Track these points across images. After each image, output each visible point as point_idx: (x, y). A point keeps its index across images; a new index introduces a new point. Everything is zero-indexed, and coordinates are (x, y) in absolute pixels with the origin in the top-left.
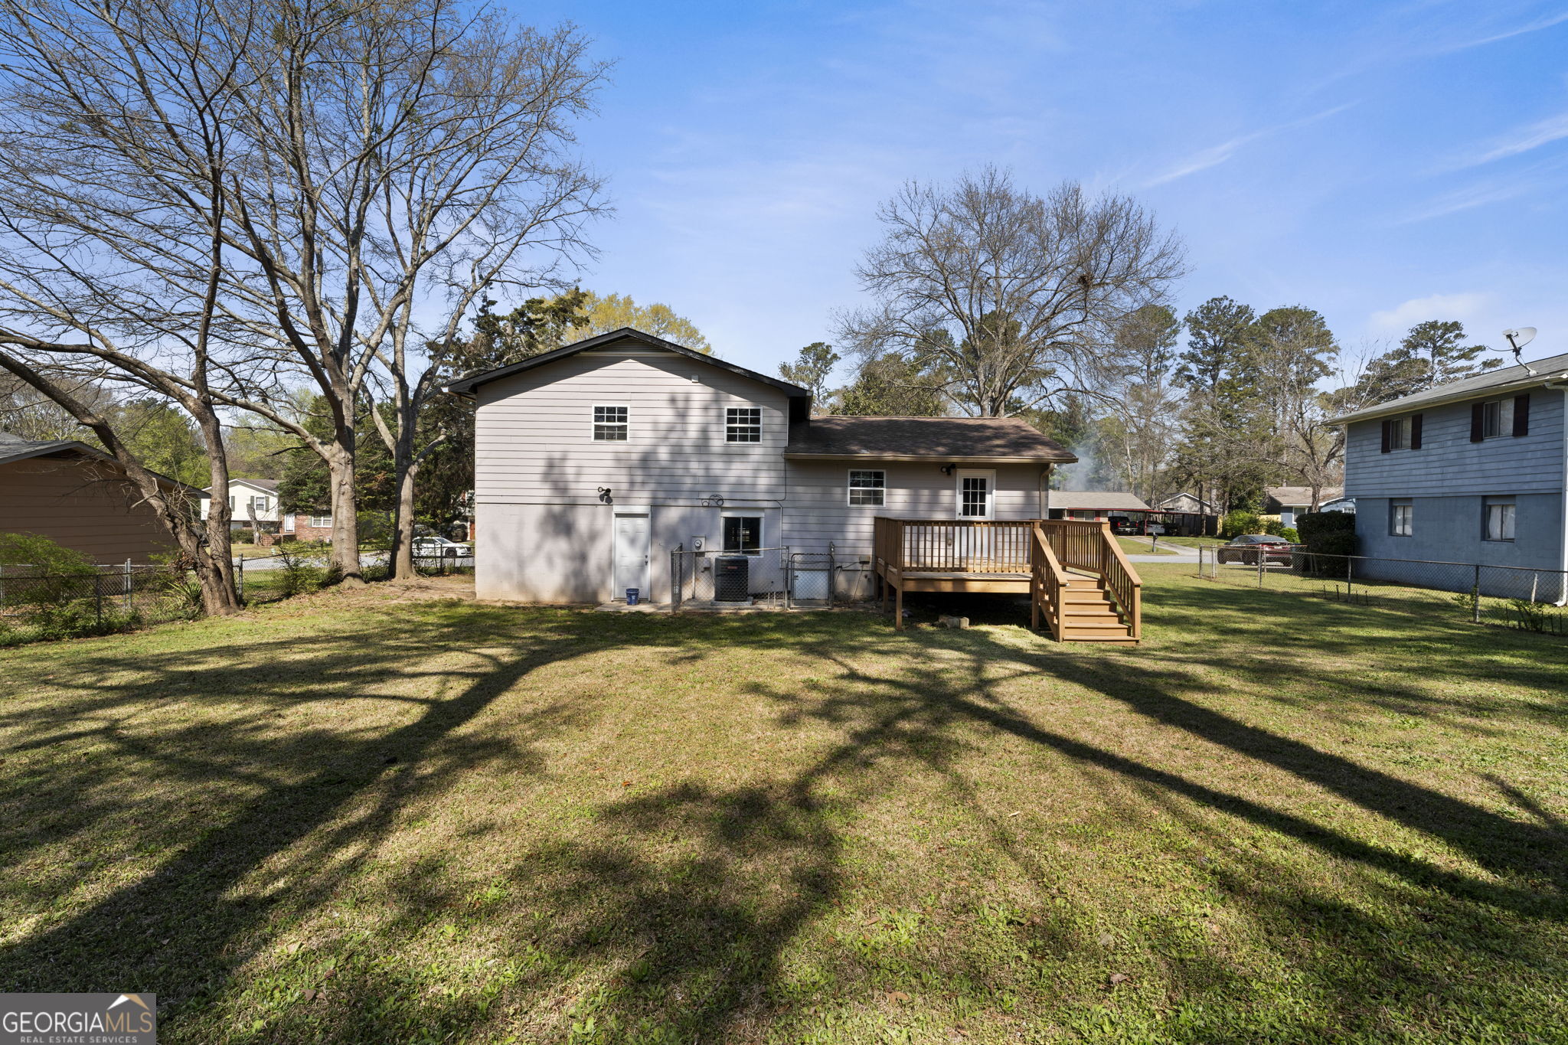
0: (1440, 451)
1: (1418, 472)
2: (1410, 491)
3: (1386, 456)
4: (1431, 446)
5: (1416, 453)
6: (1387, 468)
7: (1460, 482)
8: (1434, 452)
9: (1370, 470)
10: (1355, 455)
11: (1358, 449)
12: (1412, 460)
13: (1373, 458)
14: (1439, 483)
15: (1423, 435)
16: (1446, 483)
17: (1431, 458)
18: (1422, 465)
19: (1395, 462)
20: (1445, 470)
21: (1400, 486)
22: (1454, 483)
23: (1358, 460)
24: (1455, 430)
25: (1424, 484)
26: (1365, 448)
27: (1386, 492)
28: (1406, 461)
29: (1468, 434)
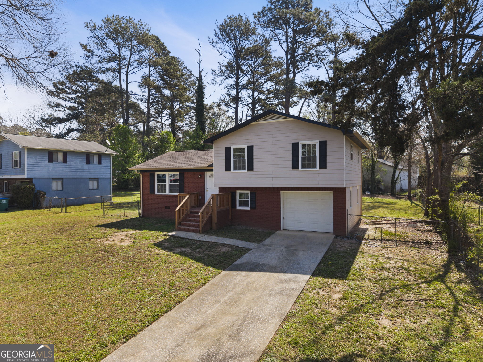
0: (75, 165)
1: (66, 170)
2: (63, 176)
3: (51, 164)
4: (71, 163)
5: (65, 164)
6: (51, 168)
7: (82, 174)
8: (73, 165)
9: (42, 168)
10: (32, 161)
11: (34, 159)
12: (63, 166)
13: (43, 164)
14: (75, 174)
15: (68, 159)
16: (77, 174)
17: (71, 167)
18: (68, 168)
19: (55, 166)
20: (77, 170)
21: (58, 174)
22: (80, 174)
23: (34, 163)
24: (80, 159)
25: (69, 174)
26: (38, 159)
27: (51, 176)
28: (61, 166)
29: (85, 161)
